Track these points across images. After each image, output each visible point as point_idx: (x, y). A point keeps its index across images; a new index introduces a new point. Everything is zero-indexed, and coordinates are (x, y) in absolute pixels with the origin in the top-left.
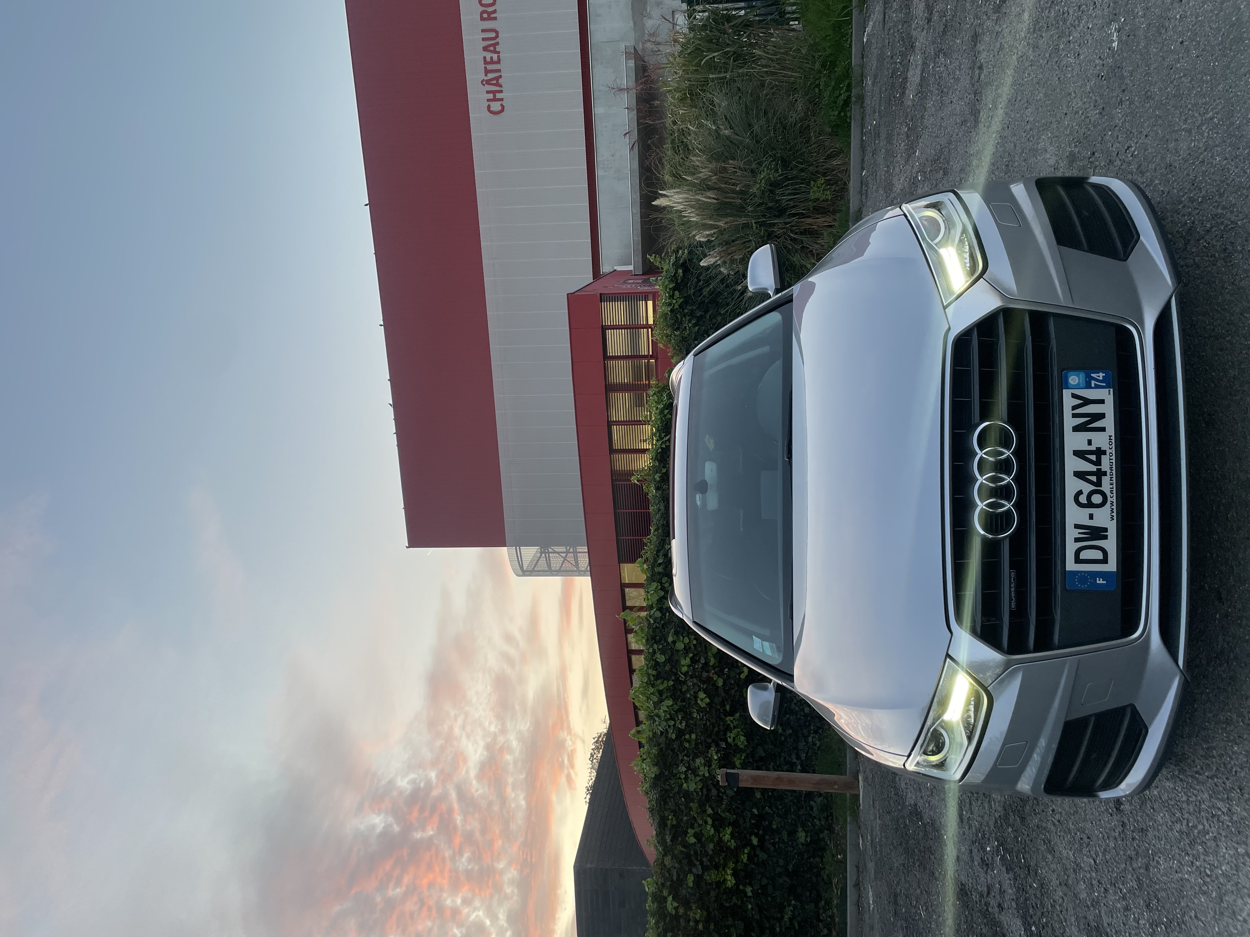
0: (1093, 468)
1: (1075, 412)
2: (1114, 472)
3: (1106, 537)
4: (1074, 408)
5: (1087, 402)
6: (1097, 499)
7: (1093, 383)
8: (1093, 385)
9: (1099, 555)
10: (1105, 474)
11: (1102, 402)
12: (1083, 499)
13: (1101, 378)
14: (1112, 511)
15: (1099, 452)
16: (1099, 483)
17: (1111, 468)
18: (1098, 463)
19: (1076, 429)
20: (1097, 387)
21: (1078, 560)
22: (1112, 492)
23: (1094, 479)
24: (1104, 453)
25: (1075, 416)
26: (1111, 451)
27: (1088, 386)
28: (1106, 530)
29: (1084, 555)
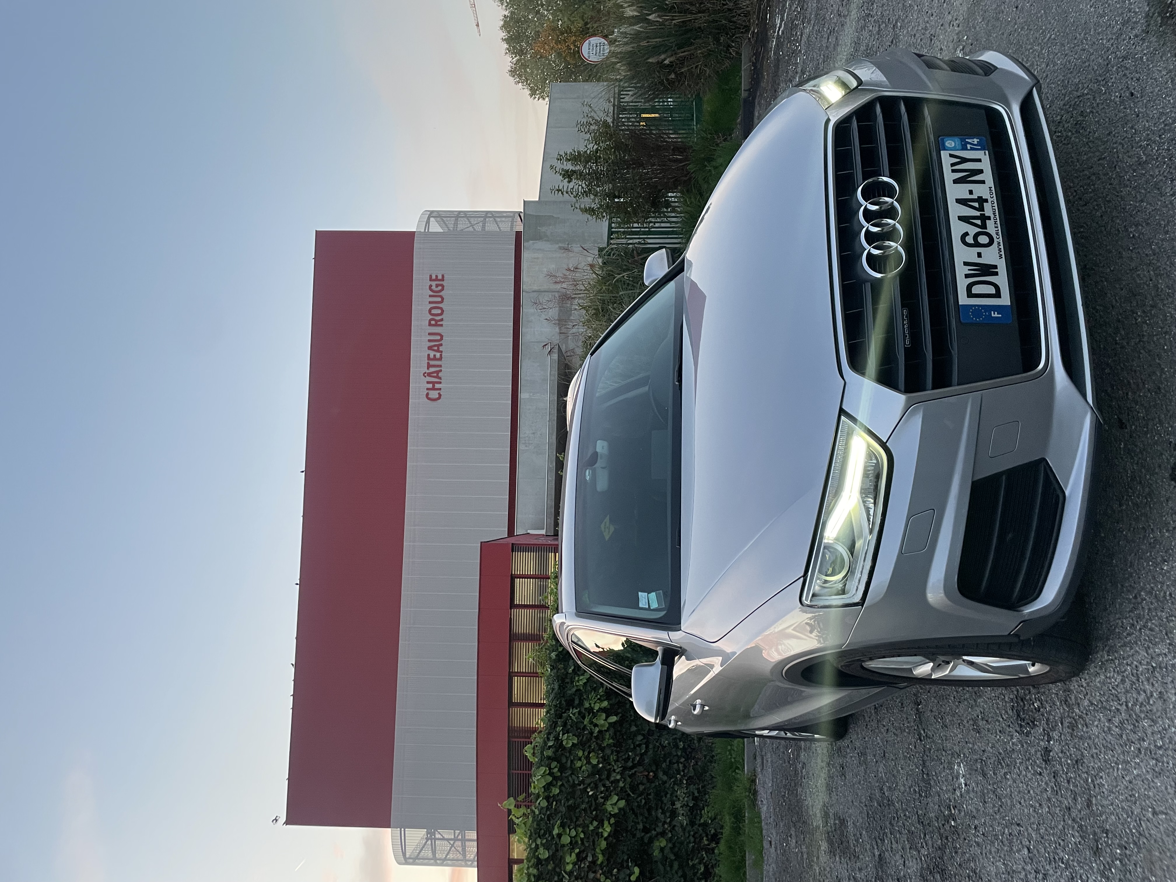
0: (978, 214)
1: (954, 168)
2: (998, 217)
3: (996, 274)
4: (953, 165)
5: (964, 160)
6: (983, 239)
7: (969, 146)
8: (969, 148)
9: (992, 290)
10: (989, 218)
11: (979, 160)
12: (970, 240)
13: (976, 143)
14: (1000, 250)
15: (981, 201)
16: (984, 226)
17: (994, 214)
18: (981, 209)
19: (956, 181)
20: (972, 149)
21: (970, 295)
22: (997, 234)
23: (978, 222)
24: (986, 201)
25: (953, 171)
26: (992, 199)
27: (964, 148)
28: (995, 267)
29: (976, 290)
